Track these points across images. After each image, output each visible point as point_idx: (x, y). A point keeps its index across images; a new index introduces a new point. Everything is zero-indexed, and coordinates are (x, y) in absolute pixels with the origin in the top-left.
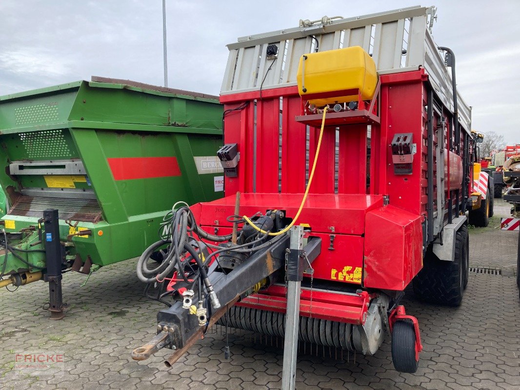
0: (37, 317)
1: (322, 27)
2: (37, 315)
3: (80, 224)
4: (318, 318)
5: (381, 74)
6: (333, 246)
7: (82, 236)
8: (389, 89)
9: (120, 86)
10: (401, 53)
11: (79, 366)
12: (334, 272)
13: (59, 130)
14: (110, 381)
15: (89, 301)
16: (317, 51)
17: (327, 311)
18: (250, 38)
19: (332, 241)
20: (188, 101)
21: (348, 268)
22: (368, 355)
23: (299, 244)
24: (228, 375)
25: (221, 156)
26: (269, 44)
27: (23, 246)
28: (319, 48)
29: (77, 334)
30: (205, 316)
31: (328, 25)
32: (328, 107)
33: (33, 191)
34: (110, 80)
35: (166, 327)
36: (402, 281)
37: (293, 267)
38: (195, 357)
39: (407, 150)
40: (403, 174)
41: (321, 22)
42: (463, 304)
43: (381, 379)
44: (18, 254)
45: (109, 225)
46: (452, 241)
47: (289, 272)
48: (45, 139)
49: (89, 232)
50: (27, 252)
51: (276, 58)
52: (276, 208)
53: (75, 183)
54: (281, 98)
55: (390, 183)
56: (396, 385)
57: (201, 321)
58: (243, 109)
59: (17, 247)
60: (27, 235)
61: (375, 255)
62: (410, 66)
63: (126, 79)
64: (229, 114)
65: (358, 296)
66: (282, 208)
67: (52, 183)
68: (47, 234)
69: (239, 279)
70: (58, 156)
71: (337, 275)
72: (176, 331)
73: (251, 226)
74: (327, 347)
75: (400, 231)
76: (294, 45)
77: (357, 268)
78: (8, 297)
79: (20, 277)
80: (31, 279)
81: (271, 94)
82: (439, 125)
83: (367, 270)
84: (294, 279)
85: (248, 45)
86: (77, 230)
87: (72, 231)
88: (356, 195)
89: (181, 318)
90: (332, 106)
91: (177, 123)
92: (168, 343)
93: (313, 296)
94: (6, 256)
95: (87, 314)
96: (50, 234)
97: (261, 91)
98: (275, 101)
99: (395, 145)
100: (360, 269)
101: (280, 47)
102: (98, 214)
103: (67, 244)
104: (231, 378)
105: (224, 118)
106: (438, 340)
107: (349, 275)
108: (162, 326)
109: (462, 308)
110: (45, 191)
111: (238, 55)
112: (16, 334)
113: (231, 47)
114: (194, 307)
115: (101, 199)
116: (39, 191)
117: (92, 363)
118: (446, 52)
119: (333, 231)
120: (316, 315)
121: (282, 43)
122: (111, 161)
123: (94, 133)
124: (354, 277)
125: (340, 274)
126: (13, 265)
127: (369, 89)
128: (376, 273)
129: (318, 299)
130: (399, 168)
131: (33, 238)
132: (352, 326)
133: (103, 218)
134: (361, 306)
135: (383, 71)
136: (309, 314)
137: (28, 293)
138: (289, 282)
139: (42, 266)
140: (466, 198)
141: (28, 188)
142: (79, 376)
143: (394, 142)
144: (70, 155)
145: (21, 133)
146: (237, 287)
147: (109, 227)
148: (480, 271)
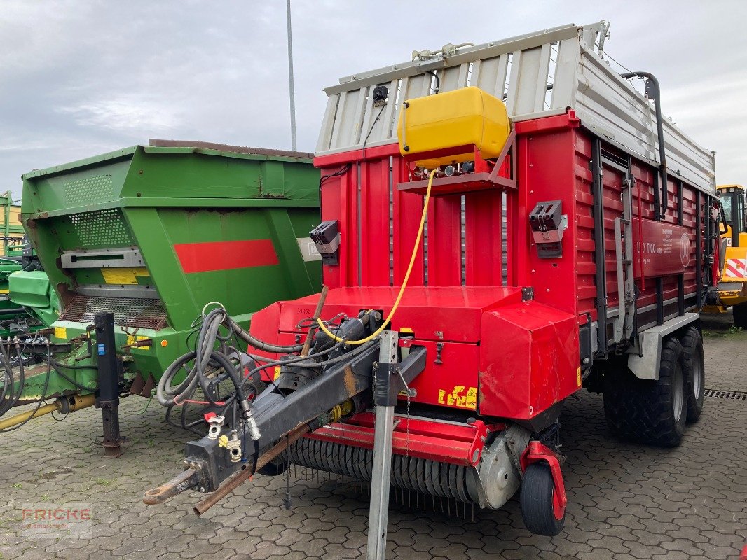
0: (88, 455)
1: (441, 59)
2: (89, 452)
3: (141, 331)
4: (422, 457)
5: (517, 120)
6: (440, 359)
7: (142, 348)
8: (528, 140)
9: (188, 150)
10: (544, 88)
11: (123, 518)
12: (442, 393)
13: (114, 209)
14: (157, 538)
15: (158, 435)
16: (437, 92)
17: (428, 447)
18: (354, 78)
19: (439, 352)
20: (285, 164)
21: (459, 389)
22: (489, 510)
23: (390, 356)
24: (312, 534)
25: (314, 238)
26: (378, 85)
27: (70, 361)
28: (440, 89)
29: (132, 477)
30: (239, 450)
31: (453, 55)
32: (438, 170)
33: (91, 289)
34: (173, 143)
35: (192, 464)
36: (527, 406)
37: (382, 387)
38: (276, 509)
39: (550, 224)
40: (550, 257)
41: (441, 53)
42: (685, 444)
43: (521, 545)
44: (63, 371)
45: (176, 332)
46: (656, 351)
47: (378, 394)
48: (106, 220)
49: (150, 342)
50: (75, 369)
51: (385, 104)
52: (371, 308)
53: (137, 278)
54: (391, 158)
55: (533, 271)
56: (540, 555)
57: (233, 456)
58: (343, 174)
59: (62, 363)
60: (76, 346)
61: (493, 371)
62: (555, 109)
63: (196, 140)
64: (326, 182)
65: (470, 426)
66: (379, 307)
67: (111, 279)
68: (100, 345)
69: (301, 402)
70: (115, 243)
71: (445, 398)
72: (204, 468)
73: (324, 332)
74: (437, 498)
75: (525, 337)
76: (408, 86)
77: (470, 388)
78: (59, 428)
79: (67, 401)
80: (81, 404)
81: (376, 154)
82: (625, 185)
83: (484, 391)
84: (383, 403)
85: (351, 88)
86: (136, 339)
87: (130, 341)
88: (489, 287)
89: (210, 452)
90: (443, 168)
91: (271, 194)
92: (194, 483)
93: (410, 426)
94: (49, 373)
95: (151, 451)
96: (103, 345)
97: (365, 150)
98: (384, 162)
99: (533, 217)
100: (475, 390)
101: (391, 88)
102: (162, 318)
103: (124, 358)
104: (314, 538)
105: (320, 187)
106: (625, 494)
107: (461, 398)
108: (189, 462)
109: (681, 449)
110: (103, 289)
111: (338, 101)
112: (57, 476)
113: (329, 91)
114: (224, 438)
115: (166, 298)
116: (97, 289)
117: (141, 514)
118: (646, 79)
119: (441, 338)
120: (414, 452)
121: (394, 84)
122: (179, 249)
123: (155, 212)
124: (468, 401)
125: (450, 396)
126: (57, 385)
127: (494, 142)
128: (495, 395)
129: (417, 430)
130: (543, 249)
131: (82, 351)
132: (465, 468)
133: (168, 323)
134: (471, 441)
135: (522, 117)
136: (404, 451)
137: (85, 424)
138: (378, 407)
139: (94, 387)
140: (705, 287)
141: (84, 286)
142: (120, 530)
143: (533, 214)
144: (129, 242)
145: (72, 215)
146: (298, 413)
147: (174, 335)
148: (731, 395)
